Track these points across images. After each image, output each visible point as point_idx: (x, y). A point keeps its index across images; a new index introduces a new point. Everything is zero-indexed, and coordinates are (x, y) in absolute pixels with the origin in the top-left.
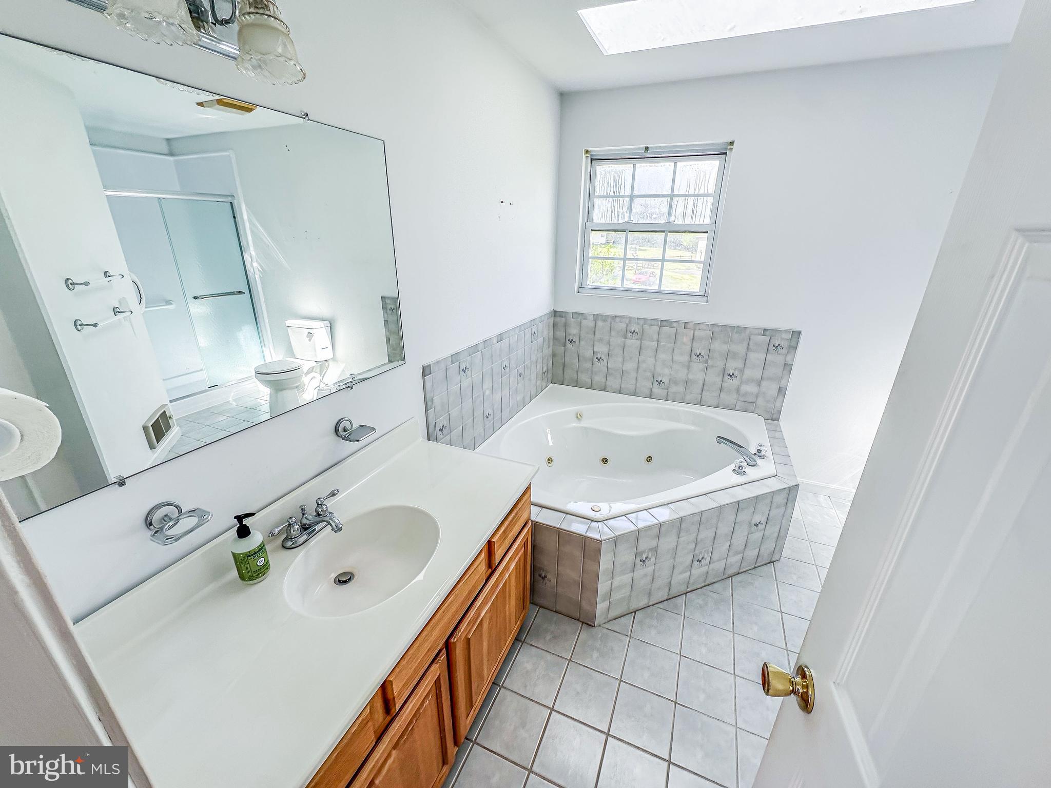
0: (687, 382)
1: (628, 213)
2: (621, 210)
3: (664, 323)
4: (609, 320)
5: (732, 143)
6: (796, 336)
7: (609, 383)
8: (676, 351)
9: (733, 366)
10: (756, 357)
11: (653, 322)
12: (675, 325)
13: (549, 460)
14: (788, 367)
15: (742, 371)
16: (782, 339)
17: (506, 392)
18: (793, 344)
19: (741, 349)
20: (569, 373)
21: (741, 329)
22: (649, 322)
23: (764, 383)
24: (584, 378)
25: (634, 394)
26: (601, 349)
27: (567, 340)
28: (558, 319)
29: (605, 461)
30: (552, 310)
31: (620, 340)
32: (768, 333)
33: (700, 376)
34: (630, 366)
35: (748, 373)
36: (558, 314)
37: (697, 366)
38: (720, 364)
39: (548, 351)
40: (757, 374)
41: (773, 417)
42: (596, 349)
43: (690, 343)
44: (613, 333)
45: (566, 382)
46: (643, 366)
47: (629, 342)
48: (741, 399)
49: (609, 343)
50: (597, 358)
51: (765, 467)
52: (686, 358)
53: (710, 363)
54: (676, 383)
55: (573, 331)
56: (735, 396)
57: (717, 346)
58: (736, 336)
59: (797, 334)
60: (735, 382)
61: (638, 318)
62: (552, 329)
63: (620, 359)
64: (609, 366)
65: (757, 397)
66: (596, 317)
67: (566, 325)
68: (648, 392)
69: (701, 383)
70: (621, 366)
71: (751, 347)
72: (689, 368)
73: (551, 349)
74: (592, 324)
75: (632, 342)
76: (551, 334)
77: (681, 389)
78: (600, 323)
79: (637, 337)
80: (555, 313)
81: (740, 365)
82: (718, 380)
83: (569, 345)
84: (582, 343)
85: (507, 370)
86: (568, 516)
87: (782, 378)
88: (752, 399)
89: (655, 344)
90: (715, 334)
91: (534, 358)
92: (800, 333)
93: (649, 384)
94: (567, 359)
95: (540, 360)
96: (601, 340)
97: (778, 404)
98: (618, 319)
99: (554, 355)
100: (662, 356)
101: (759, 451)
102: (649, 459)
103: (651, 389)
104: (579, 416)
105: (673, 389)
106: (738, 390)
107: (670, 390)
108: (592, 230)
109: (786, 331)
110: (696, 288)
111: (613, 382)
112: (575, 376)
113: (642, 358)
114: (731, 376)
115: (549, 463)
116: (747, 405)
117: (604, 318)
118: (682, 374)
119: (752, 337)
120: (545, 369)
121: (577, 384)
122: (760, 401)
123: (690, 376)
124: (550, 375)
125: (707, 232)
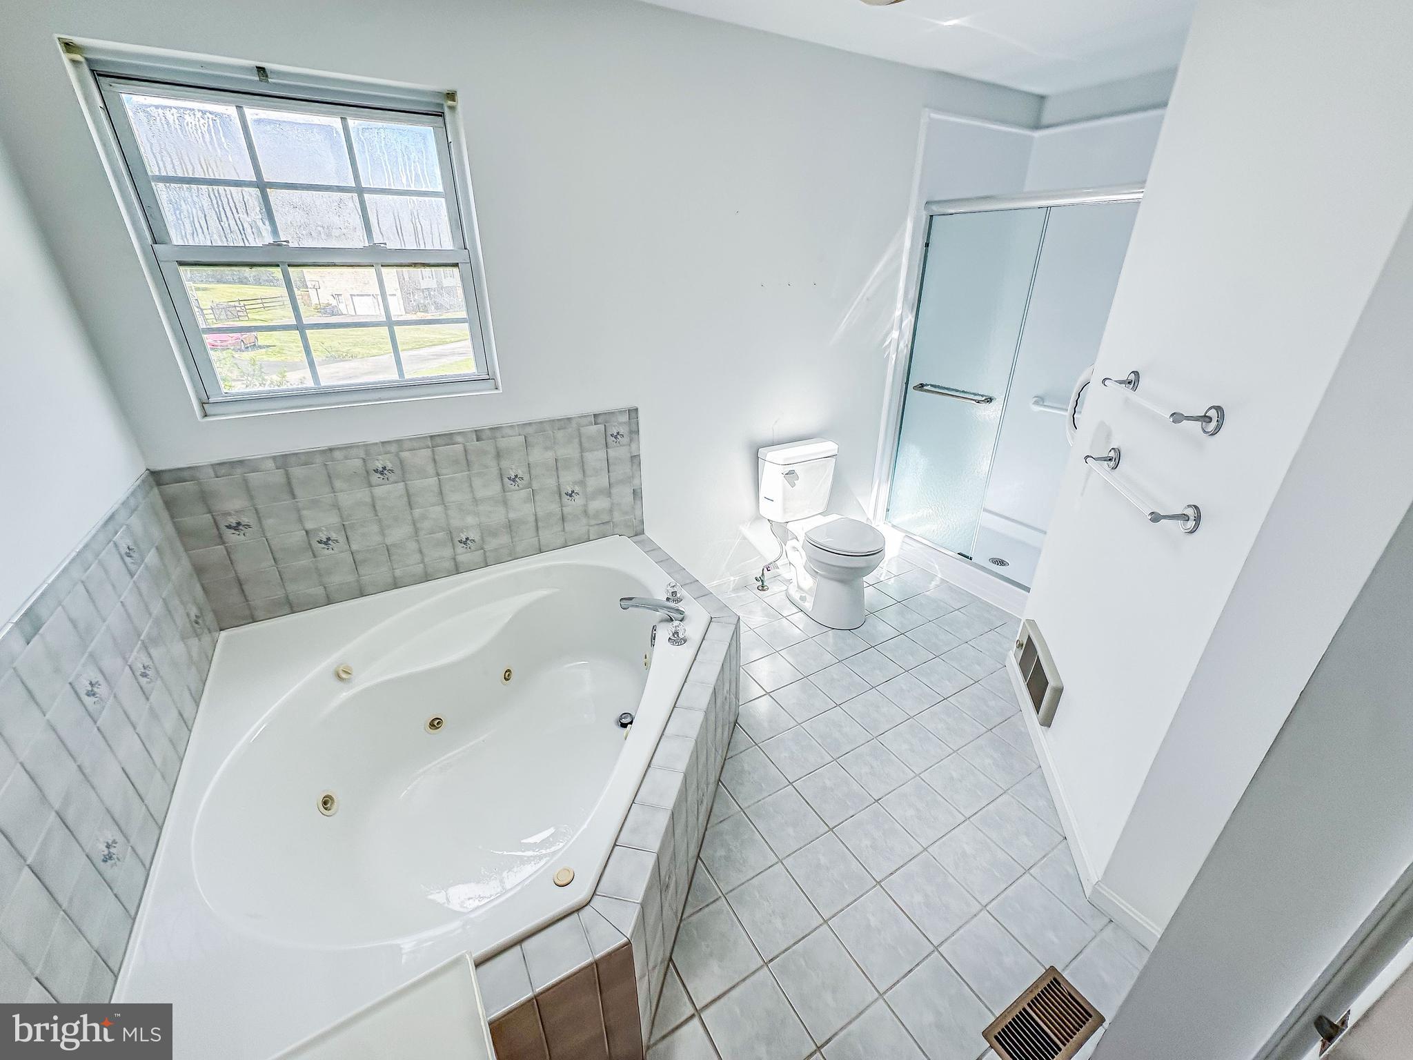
0: (510, 526)
1: (267, 223)
2: (243, 216)
3: (439, 441)
4: (319, 459)
5: (451, 96)
6: (633, 415)
7: (365, 579)
8: (477, 482)
9: (569, 479)
10: (595, 458)
11: (416, 445)
12: (459, 439)
13: (325, 803)
14: (635, 459)
15: (582, 483)
16: (620, 424)
17: (128, 745)
18: (634, 427)
19: (571, 451)
20: (259, 596)
21: (563, 423)
22: (407, 445)
23: (614, 491)
24: (299, 589)
25: (427, 577)
26: (323, 521)
27: (223, 527)
28: (173, 489)
29: (435, 724)
30: (142, 470)
31: (362, 494)
32: (600, 420)
33: (527, 510)
34: (398, 533)
35: (593, 483)
36: (166, 477)
37: (518, 496)
38: (551, 482)
39: (180, 569)
40: (604, 482)
41: (637, 532)
42: (310, 525)
43: (492, 463)
44: (338, 484)
45: (259, 613)
46: (426, 525)
47: (379, 491)
48: (593, 522)
49: (336, 506)
50: (320, 542)
51: (696, 616)
52: (497, 487)
53: (535, 486)
54: (494, 534)
55: (233, 504)
56: (584, 521)
57: (539, 455)
58: (560, 435)
59: (633, 413)
60: (579, 501)
61: (383, 443)
62: (165, 515)
63: (375, 528)
64: (354, 547)
65: (611, 511)
66: (283, 461)
67: (205, 497)
68: (449, 565)
69: (532, 519)
70: (378, 539)
71: (586, 445)
72: (505, 503)
73: (185, 562)
74: (278, 477)
75: (388, 492)
76: (170, 528)
77: (504, 539)
78: (297, 472)
79: (392, 477)
80: (156, 478)
81: (579, 476)
82: (555, 507)
83: (231, 536)
84: (269, 523)
85: (102, 690)
87: (633, 477)
88: (606, 518)
89: (433, 481)
90: (529, 439)
91: (157, 608)
92: (637, 410)
93: (447, 552)
94: (243, 568)
95: (175, 602)
96: (315, 503)
97: (638, 513)
98: (337, 454)
99: (199, 570)
100: (453, 497)
101: (674, 593)
102: (508, 675)
103: (455, 559)
104: (342, 675)
105: (492, 544)
106: (585, 512)
107: (487, 547)
108: (181, 264)
109: (621, 412)
110: (469, 367)
111: (370, 574)
112: (280, 594)
113: (417, 512)
114: (571, 495)
115: (326, 809)
116: (604, 528)
117: (306, 458)
118: (497, 516)
119: (583, 430)
120: (194, 611)
121: (292, 607)
122: (617, 517)
123: (512, 515)
124: (210, 617)
125: (456, 265)
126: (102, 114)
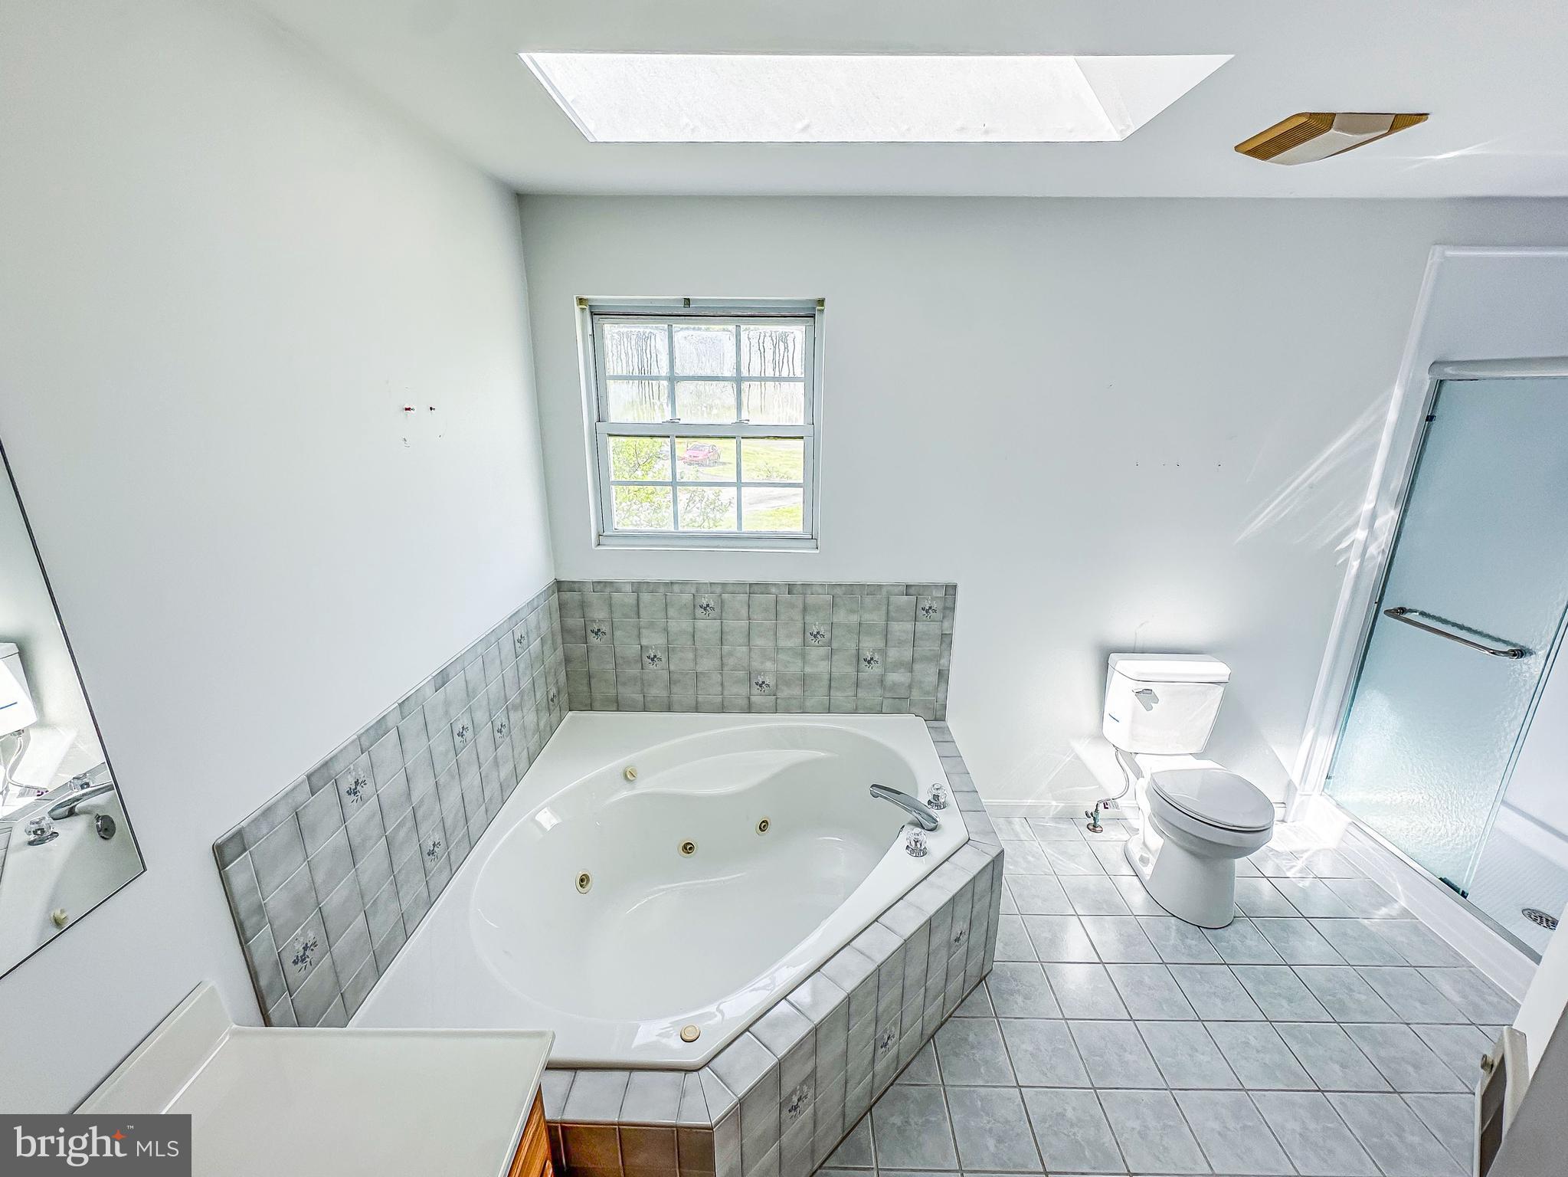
0: (804, 680)
1: (670, 405)
2: (656, 400)
3: (756, 588)
4: (662, 590)
5: (821, 302)
6: (951, 591)
7: (675, 698)
8: (781, 633)
9: (870, 645)
10: (901, 628)
11: (738, 589)
12: (773, 590)
13: (582, 880)
14: (946, 639)
15: (883, 652)
16: (933, 599)
17: (472, 778)
18: (949, 604)
19: (876, 618)
20: (600, 690)
21: (875, 589)
22: (730, 588)
23: (917, 667)
24: (630, 693)
25: (722, 709)
26: (654, 640)
27: (589, 632)
28: (567, 596)
29: (688, 848)
30: (551, 580)
31: (686, 624)
32: (911, 591)
33: (823, 667)
34: (707, 664)
35: (893, 653)
36: (565, 587)
37: (816, 652)
38: (852, 646)
39: (553, 658)
40: (907, 654)
41: (936, 715)
42: (644, 642)
43: (799, 617)
44: (671, 612)
45: (597, 704)
46: (731, 662)
47: (700, 624)
48: (888, 695)
49: (666, 630)
50: (649, 657)
51: (953, 826)
52: (797, 641)
53: (835, 645)
54: (788, 684)
55: (599, 613)
56: (879, 692)
57: (841, 616)
58: (868, 600)
59: (951, 589)
60: (876, 669)
61: (711, 583)
62: (556, 616)
63: (691, 655)
64: (672, 668)
65: (910, 687)
66: (638, 587)
67: (583, 605)
68: (744, 702)
69: (827, 677)
70: (691, 665)
71: (892, 614)
72: (803, 656)
73: (560, 652)
74: (631, 599)
75: (707, 626)
76: (557, 625)
77: (797, 691)
78: (646, 597)
79: (713, 614)
80: (559, 586)
81: (881, 645)
82: (850, 670)
83: (593, 640)
84: (618, 633)
85: (468, 735)
86: (636, 1075)
87: (940, 656)
88: (903, 693)
89: (744, 623)
90: (837, 600)
91: (526, 683)
92: (955, 587)
93: (743, 690)
94: (594, 665)
95: (541, 682)
96: (651, 625)
97: (941, 695)
98: (676, 588)
99: (567, 660)
100: (758, 642)
101: (936, 797)
102: (763, 826)
103: (749, 698)
104: (629, 776)
105: (784, 692)
106: (882, 682)
107: (779, 695)
108: (610, 435)
109: (936, 586)
110: (797, 528)
111: (680, 694)
112: (612, 692)
113: (726, 648)
114: (869, 662)
115: (581, 886)
116: (898, 702)
117: (652, 587)
118: (795, 667)
119: (892, 598)
120: (553, 691)
121: (618, 707)
122: (916, 694)
123: (808, 670)
124: (564, 697)
125: (802, 438)
126: (590, 339)
